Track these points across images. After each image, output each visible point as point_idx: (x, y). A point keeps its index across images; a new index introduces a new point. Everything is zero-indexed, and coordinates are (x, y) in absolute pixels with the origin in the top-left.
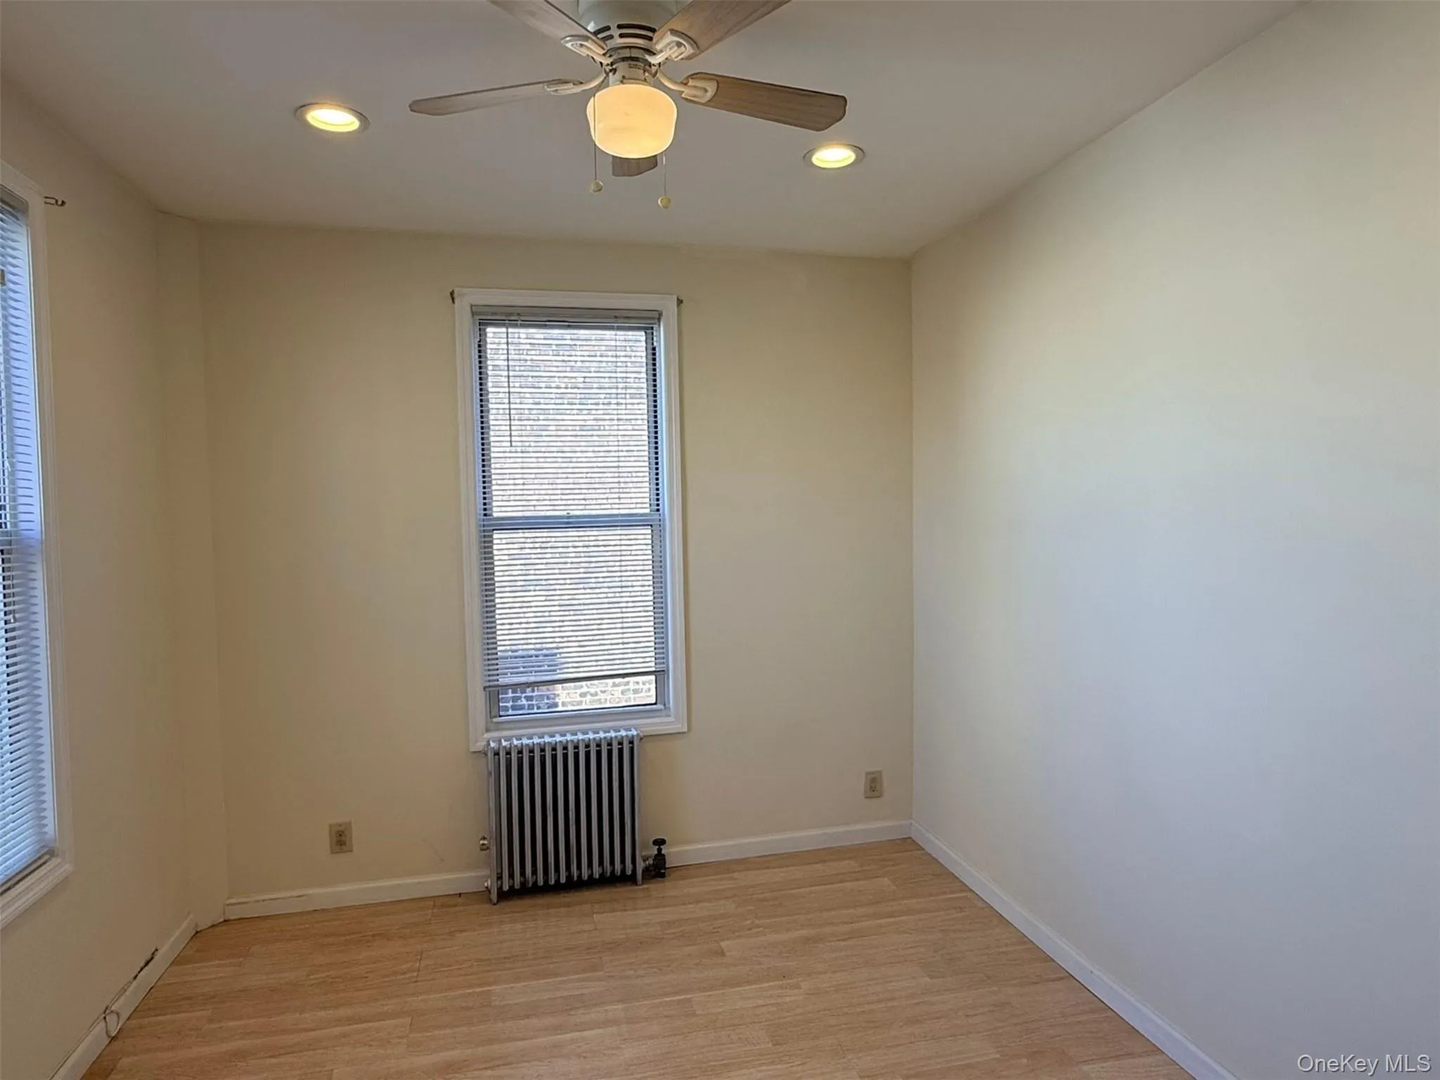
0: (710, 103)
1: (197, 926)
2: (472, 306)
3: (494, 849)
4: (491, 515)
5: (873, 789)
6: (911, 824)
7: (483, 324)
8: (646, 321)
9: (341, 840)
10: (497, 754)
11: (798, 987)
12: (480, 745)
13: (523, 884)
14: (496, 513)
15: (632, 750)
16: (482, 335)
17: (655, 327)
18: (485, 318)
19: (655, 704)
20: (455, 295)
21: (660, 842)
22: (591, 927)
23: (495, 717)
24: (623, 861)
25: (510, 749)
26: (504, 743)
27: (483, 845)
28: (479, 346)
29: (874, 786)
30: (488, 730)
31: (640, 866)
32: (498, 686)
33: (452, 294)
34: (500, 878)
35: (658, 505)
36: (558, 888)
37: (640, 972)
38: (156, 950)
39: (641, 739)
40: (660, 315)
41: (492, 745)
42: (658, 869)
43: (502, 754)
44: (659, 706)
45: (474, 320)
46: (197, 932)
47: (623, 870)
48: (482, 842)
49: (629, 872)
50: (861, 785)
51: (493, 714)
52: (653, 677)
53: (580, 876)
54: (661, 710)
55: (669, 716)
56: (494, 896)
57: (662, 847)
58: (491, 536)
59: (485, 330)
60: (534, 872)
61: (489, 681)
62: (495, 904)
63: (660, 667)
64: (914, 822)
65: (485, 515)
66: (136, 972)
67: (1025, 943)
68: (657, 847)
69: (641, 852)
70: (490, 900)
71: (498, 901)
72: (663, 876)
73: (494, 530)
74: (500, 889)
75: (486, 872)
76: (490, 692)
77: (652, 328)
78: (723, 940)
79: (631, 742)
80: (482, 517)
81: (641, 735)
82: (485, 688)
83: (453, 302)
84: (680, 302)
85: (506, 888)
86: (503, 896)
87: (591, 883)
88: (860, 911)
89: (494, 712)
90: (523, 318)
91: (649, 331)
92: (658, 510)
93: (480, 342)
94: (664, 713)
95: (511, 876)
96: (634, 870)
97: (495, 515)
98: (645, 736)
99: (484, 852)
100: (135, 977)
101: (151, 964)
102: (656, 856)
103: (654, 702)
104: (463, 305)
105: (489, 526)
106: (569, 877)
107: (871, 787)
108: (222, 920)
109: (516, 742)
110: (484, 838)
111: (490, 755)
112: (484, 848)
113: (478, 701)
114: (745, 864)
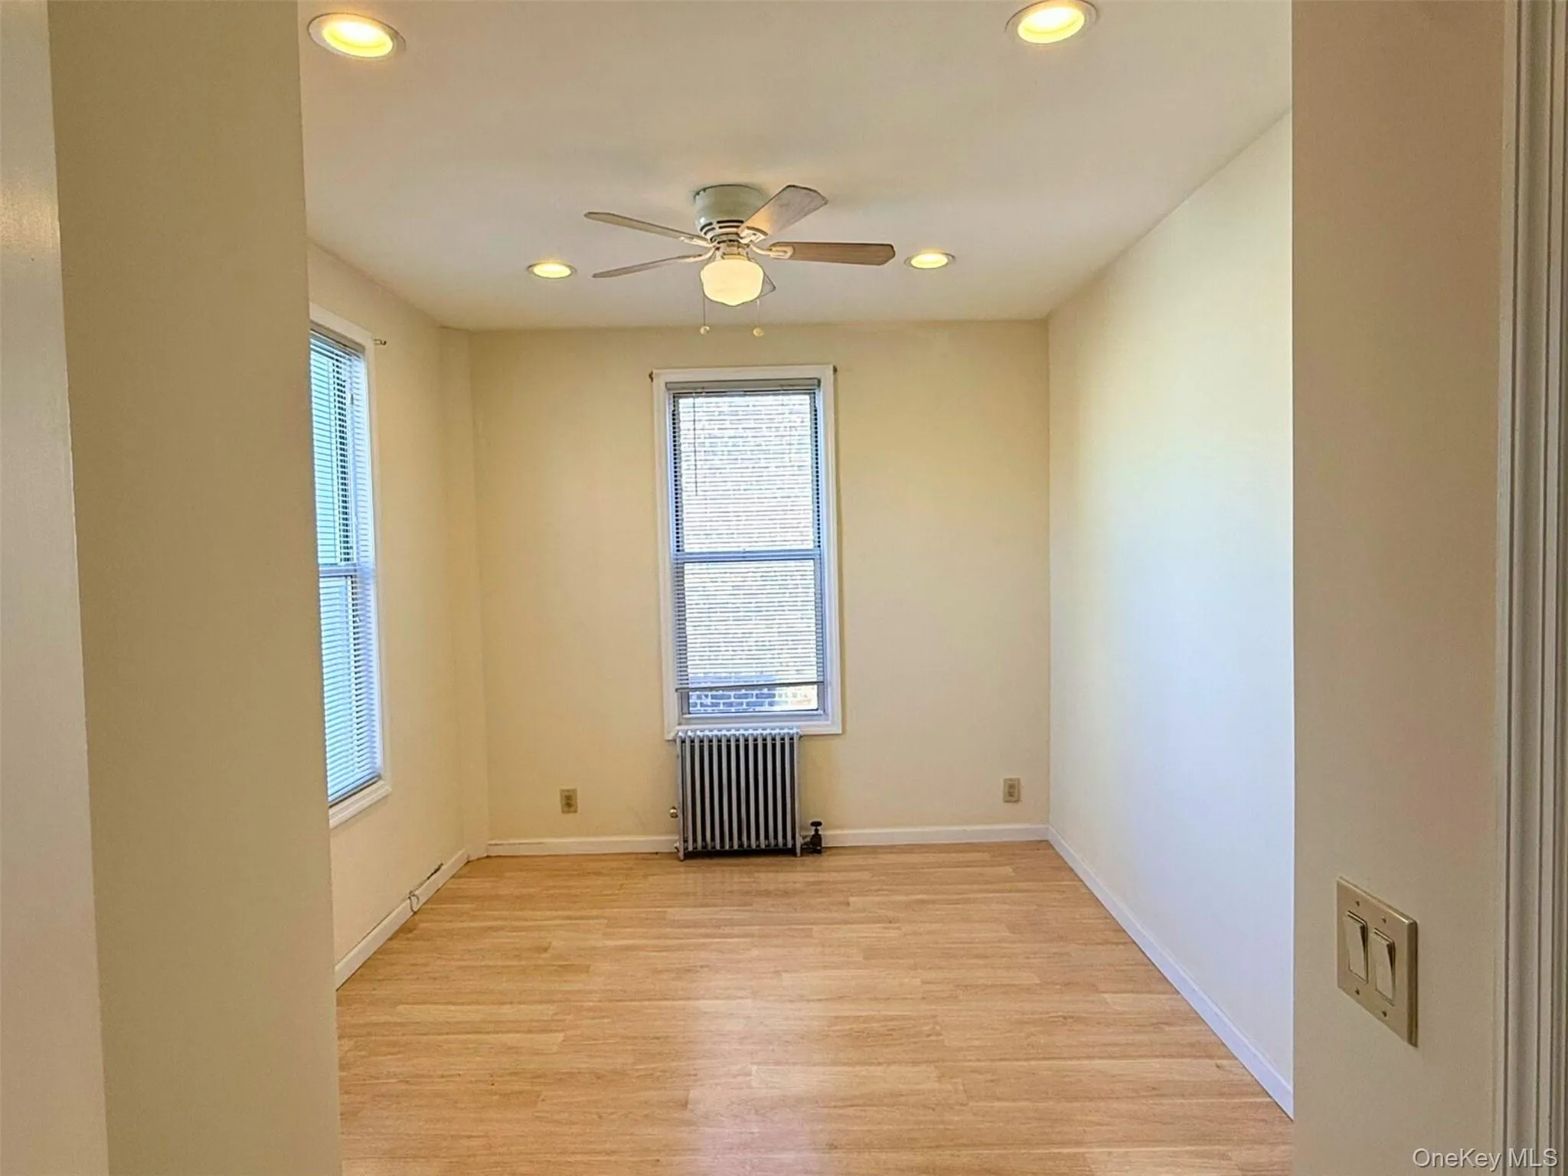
0: (791, 257)
1: (469, 856)
2: (666, 383)
3: (681, 816)
4: (683, 550)
5: (1011, 794)
6: (1047, 828)
7: (676, 397)
8: (810, 387)
9: (569, 802)
10: (683, 742)
11: (899, 928)
12: (670, 737)
13: (705, 847)
14: (687, 548)
15: (792, 746)
16: (675, 405)
17: (816, 391)
18: (678, 392)
19: (817, 710)
20: (654, 376)
21: (817, 824)
22: (752, 880)
23: (685, 714)
24: (785, 836)
25: (694, 738)
26: (689, 733)
27: (673, 813)
28: (674, 415)
29: (1012, 792)
30: (680, 724)
31: (799, 841)
32: (688, 688)
33: (651, 376)
34: (686, 841)
35: (819, 542)
36: (731, 854)
37: (779, 910)
38: (442, 864)
39: (801, 737)
40: (819, 381)
41: (680, 734)
42: (815, 846)
43: (688, 742)
44: (820, 712)
45: (669, 394)
46: (469, 862)
47: (785, 844)
48: (672, 811)
49: (790, 845)
50: (1000, 791)
51: (684, 711)
52: (815, 686)
53: (749, 845)
54: (820, 715)
55: (828, 720)
56: (681, 854)
57: (819, 828)
58: (683, 568)
59: (678, 401)
60: (713, 839)
61: (681, 684)
62: (682, 861)
63: (821, 679)
64: (1051, 828)
65: (678, 551)
66: (429, 875)
67: (1106, 918)
68: (814, 828)
69: (800, 832)
70: (678, 859)
71: (685, 859)
72: (819, 852)
73: (685, 563)
74: (686, 849)
75: (676, 837)
76: (681, 693)
77: (814, 393)
78: (852, 895)
79: (792, 739)
80: (676, 552)
81: (801, 733)
82: (677, 690)
83: (652, 380)
84: (835, 370)
85: (690, 848)
86: (690, 855)
87: (759, 852)
88: (976, 887)
89: (685, 710)
90: (706, 390)
91: (812, 394)
92: (819, 546)
93: (674, 411)
94: (823, 718)
95: (695, 840)
96: (794, 845)
97: (687, 551)
98: (805, 735)
99: (674, 819)
100: (429, 878)
101: (438, 873)
102: (813, 836)
103: (815, 708)
104: (660, 383)
105: (680, 561)
106: (741, 845)
107: (1009, 793)
108: (485, 855)
109: (698, 733)
110: (674, 808)
111: (678, 742)
112: (674, 816)
113: (672, 700)
114: (891, 849)
